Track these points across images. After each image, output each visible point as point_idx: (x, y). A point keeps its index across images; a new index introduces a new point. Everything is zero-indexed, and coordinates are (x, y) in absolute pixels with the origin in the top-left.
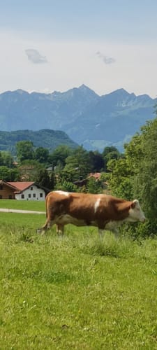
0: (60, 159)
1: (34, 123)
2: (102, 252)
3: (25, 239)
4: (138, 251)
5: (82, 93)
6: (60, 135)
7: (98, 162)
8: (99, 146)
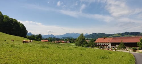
0: (71, 39)
1: (69, 36)
2: (75, 47)
3: (68, 46)
4: (79, 47)
5: (73, 33)
6: (71, 37)
7: (75, 40)
8: (75, 38)
